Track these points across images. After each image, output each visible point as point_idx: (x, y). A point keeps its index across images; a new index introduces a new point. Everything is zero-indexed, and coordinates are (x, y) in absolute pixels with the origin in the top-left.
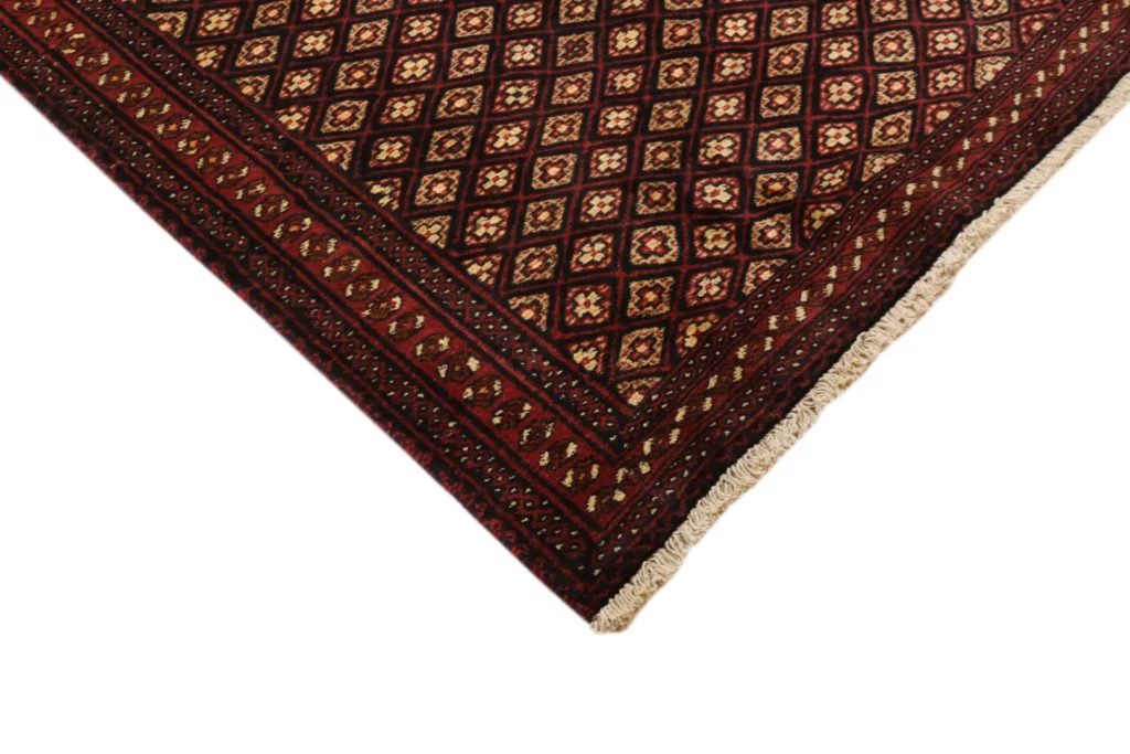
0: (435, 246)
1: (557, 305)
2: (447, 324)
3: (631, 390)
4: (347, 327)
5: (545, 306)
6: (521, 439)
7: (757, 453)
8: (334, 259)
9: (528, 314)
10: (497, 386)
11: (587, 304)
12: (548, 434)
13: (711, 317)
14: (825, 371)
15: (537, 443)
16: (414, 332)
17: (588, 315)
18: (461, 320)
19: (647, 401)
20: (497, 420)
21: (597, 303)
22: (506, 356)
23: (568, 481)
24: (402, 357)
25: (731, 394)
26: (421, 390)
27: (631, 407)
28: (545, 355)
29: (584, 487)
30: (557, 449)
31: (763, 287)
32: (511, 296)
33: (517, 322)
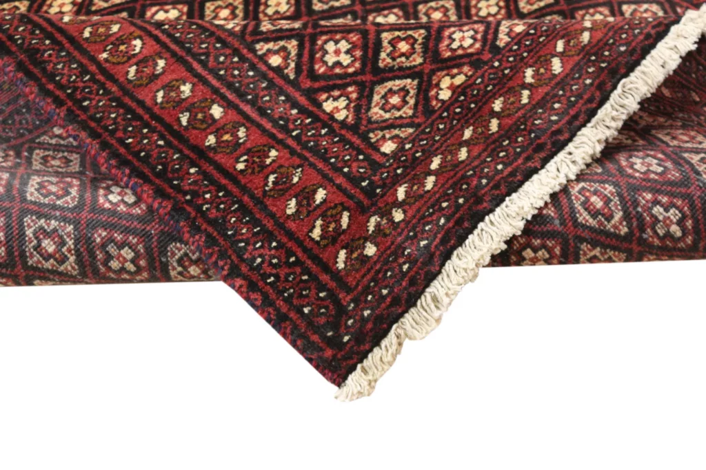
1: (306, 52)
2: (190, 69)
3: (384, 139)
4: (84, 71)
5: (294, 53)
6: (266, 184)
9: (275, 61)
10: (242, 133)
11: (337, 52)
12: (296, 180)
13: (466, 69)
15: (283, 188)
16: (154, 77)
17: (338, 64)
18: (204, 64)
19: (401, 149)
20: (241, 166)
21: (349, 52)
22: (253, 103)
23: (316, 233)
24: (141, 103)
26: (162, 137)
27: (385, 155)
29: (334, 239)
30: (305, 195)
31: (517, 39)
32: (258, 41)
33: (263, 68)
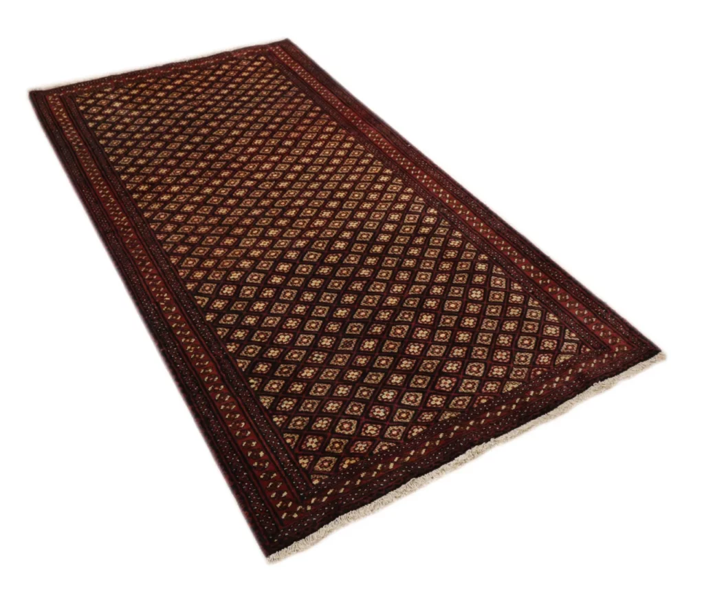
0: (265, 407)
1: (301, 440)
2: (258, 436)
3: (316, 478)
4: (222, 429)
5: (296, 439)
6: (268, 485)
7: (352, 514)
8: (226, 403)
9: (289, 441)
10: (267, 464)
11: (312, 442)
12: (278, 486)
13: (357, 459)
14: (393, 490)
15: (273, 489)
16: (245, 437)
17: (311, 447)
18: (264, 437)
19: (319, 484)
20: (262, 477)
21: (316, 443)
22: (275, 454)
23: (279, 505)
24: (237, 444)
25: (352, 489)
26: (239, 459)
27: (313, 485)
28: (289, 457)
29: (284, 509)
30: (280, 493)
31: (381, 452)
32: (285, 433)
33: (284, 443)
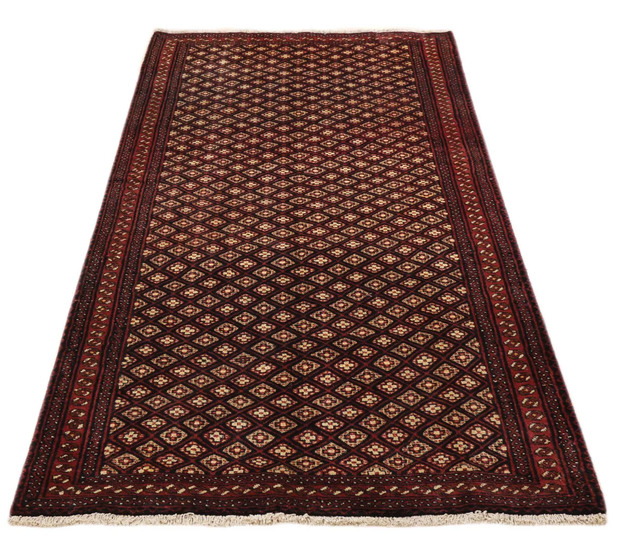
0: (118, 386)
1: (124, 429)
2: (90, 411)
3: (106, 469)
4: (67, 389)
5: (120, 427)
6: (62, 456)
9: (113, 425)
10: (77, 437)
11: (131, 436)
12: (69, 461)
13: (157, 469)
15: (64, 461)
16: (79, 405)
17: (127, 439)
18: (95, 412)
19: (105, 476)
20: (64, 446)
21: (134, 438)
22: (91, 432)
23: (56, 477)
24: (67, 408)
27: (99, 474)
28: (100, 440)
29: (57, 482)
33: (107, 425)
